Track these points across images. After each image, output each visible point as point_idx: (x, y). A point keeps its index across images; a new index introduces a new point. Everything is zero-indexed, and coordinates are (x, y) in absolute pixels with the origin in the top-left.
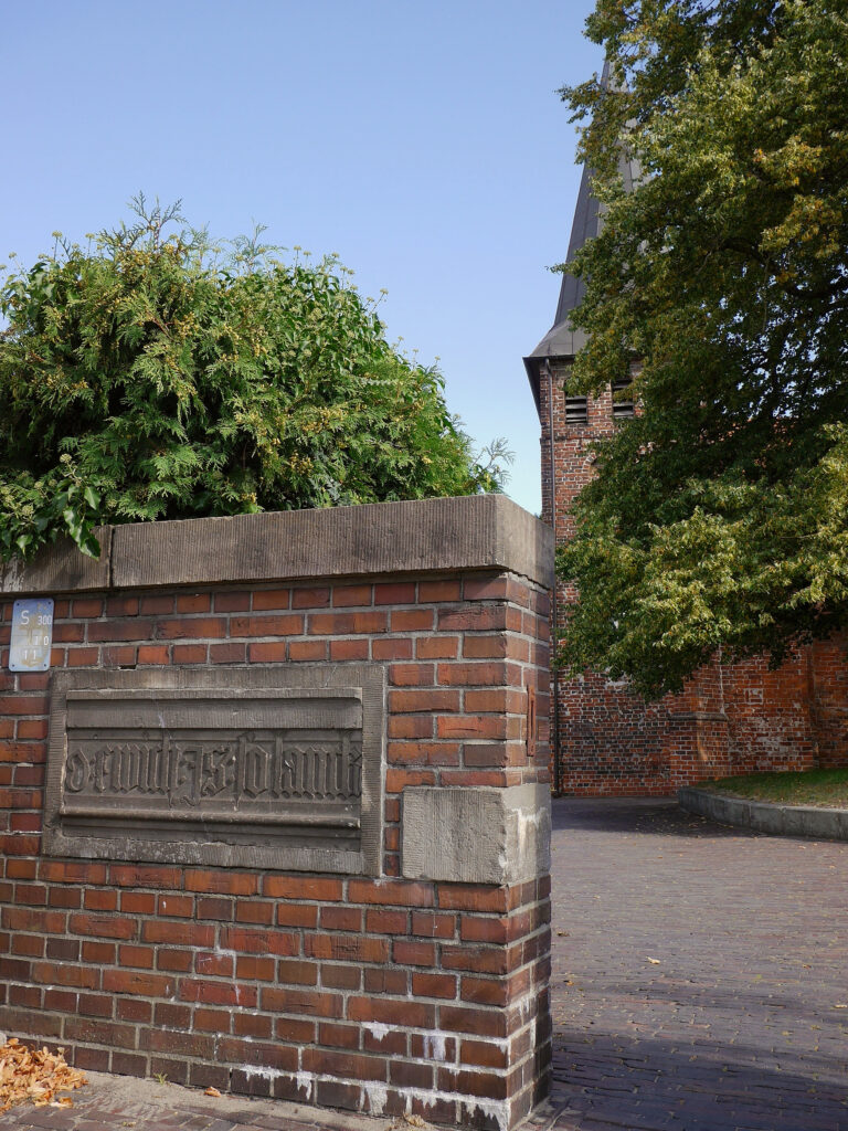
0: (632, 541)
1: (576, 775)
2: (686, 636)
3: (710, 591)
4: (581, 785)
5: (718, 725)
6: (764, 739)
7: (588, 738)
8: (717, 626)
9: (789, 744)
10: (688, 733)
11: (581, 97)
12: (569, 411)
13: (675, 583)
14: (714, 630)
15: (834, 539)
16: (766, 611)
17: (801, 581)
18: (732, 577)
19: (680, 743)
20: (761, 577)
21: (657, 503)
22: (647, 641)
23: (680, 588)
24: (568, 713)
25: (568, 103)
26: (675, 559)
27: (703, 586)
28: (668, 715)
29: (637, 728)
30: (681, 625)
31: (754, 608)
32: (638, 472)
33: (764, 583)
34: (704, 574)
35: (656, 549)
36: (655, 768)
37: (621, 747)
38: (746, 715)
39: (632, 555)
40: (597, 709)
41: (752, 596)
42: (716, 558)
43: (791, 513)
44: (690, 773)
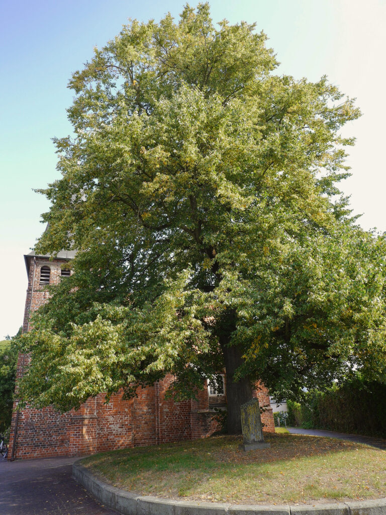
0: (61, 333)
1: (24, 448)
2: (86, 389)
3: (102, 362)
4: (25, 453)
5: (93, 420)
6: (112, 426)
7: (32, 429)
8: (104, 383)
9: (122, 427)
10: (79, 425)
11: (62, 144)
12: (41, 280)
13: (83, 357)
14: (102, 385)
15: (168, 335)
16: (132, 373)
17: (151, 358)
18: (115, 354)
19: (75, 430)
20: (130, 355)
21: (76, 315)
22: (63, 392)
23: (86, 360)
24: (23, 417)
25: (56, 145)
26: (84, 343)
27: (98, 359)
28: (71, 416)
29: (55, 423)
30: (84, 382)
31: (126, 372)
32: (68, 300)
33: (132, 358)
34: (100, 352)
35: (73, 338)
36: (62, 442)
37: (47, 433)
38: (105, 415)
39: (60, 340)
40: (38, 414)
41: (125, 365)
42: (107, 343)
43: (144, 321)
44: (79, 445)
